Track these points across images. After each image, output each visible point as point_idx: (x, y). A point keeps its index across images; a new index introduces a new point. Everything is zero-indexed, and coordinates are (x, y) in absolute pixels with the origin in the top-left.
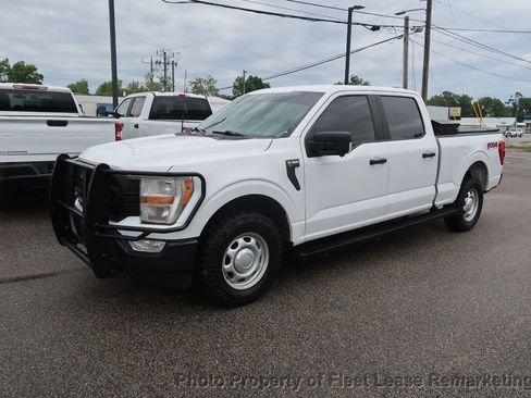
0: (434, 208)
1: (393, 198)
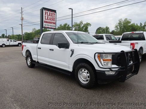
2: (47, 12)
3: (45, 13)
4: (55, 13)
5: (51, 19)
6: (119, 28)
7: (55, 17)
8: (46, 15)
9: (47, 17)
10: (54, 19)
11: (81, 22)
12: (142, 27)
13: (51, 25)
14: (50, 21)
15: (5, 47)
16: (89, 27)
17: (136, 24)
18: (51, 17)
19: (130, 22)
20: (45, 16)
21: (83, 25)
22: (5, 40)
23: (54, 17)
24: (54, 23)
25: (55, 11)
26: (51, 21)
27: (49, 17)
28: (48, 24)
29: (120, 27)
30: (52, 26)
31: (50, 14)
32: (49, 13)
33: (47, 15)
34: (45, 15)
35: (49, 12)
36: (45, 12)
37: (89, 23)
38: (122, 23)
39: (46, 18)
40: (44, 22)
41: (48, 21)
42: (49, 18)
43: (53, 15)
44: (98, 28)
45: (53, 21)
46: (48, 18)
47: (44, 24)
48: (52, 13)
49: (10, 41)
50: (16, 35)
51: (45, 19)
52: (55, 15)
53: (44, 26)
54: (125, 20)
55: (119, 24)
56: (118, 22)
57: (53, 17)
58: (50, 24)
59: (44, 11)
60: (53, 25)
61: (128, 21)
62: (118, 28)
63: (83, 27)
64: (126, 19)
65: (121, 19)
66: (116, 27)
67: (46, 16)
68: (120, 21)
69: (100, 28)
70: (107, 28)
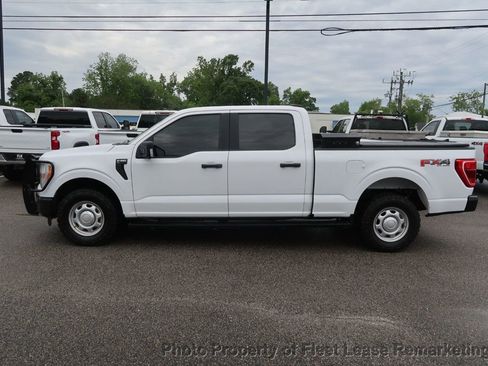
0: (311, 216)
1: (234, 199)
6: (99, 81)
12: (165, 87)
17: (148, 77)
19: (131, 69)
29: (102, 79)
38: (111, 70)
44: (20, 76)
54: (118, 60)
55: (100, 68)
56: (96, 62)
61: (127, 64)
62: (96, 84)
64: (122, 57)
65: (107, 55)
66: (90, 77)
68: (102, 61)
69: (27, 74)
70: (57, 80)
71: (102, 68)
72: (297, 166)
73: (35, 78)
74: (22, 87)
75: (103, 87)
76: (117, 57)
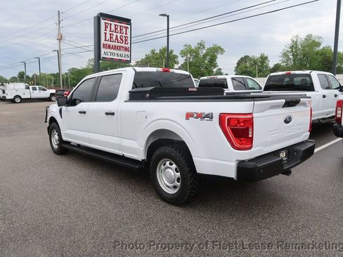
0: (123, 156)
2: (111, 24)
3: (106, 27)
4: (129, 26)
5: (119, 39)
6: (291, 57)
7: (129, 35)
8: (108, 29)
9: (110, 34)
10: (126, 40)
11: (201, 44)
13: (119, 52)
14: (117, 44)
15: (20, 103)
16: (219, 56)
18: (119, 35)
19: (319, 44)
20: (106, 33)
21: (204, 52)
22: (22, 86)
23: (126, 34)
24: (126, 49)
25: (128, 21)
26: (119, 44)
27: (115, 34)
28: (112, 51)
29: (293, 55)
30: (121, 55)
31: (116, 29)
32: (115, 25)
33: (110, 31)
34: (106, 30)
35: (113, 23)
36: (106, 23)
37: (219, 47)
38: (300, 47)
39: (108, 37)
40: (104, 47)
41: (112, 44)
42: (114, 38)
43: (124, 30)
44: (242, 59)
45: (123, 45)
46: (111, 38)
47: (103, 50)
48: (121, 26)
49: (31, 89)
50: (51, 74)
51: (105, 40)
52: (128, 31)
53: (102, 55)
54: (306, 39)
55: (292, 47)
56: (289, 43)
57: (124, 35)
58: (116, 52)
59: (103, 22)
60: (124, 53)
61: (314, 41)
62: (288, 59)
63: (205, 56)
64: (309, 36)
65: (297, 37)
66: (285, 55)
67: (108, 32)
68: (293, 42)
69: (246, 57)
70: (264, 59)
71: (294, 46)
72: (113, 114)
73: (250, 59)
74: (242, 65)
75: (293, 61)
76: (305, 37)
